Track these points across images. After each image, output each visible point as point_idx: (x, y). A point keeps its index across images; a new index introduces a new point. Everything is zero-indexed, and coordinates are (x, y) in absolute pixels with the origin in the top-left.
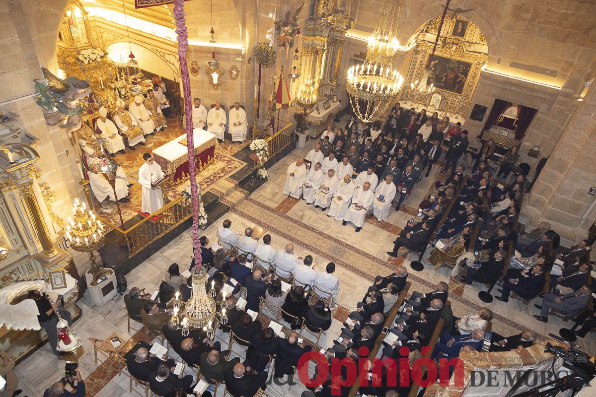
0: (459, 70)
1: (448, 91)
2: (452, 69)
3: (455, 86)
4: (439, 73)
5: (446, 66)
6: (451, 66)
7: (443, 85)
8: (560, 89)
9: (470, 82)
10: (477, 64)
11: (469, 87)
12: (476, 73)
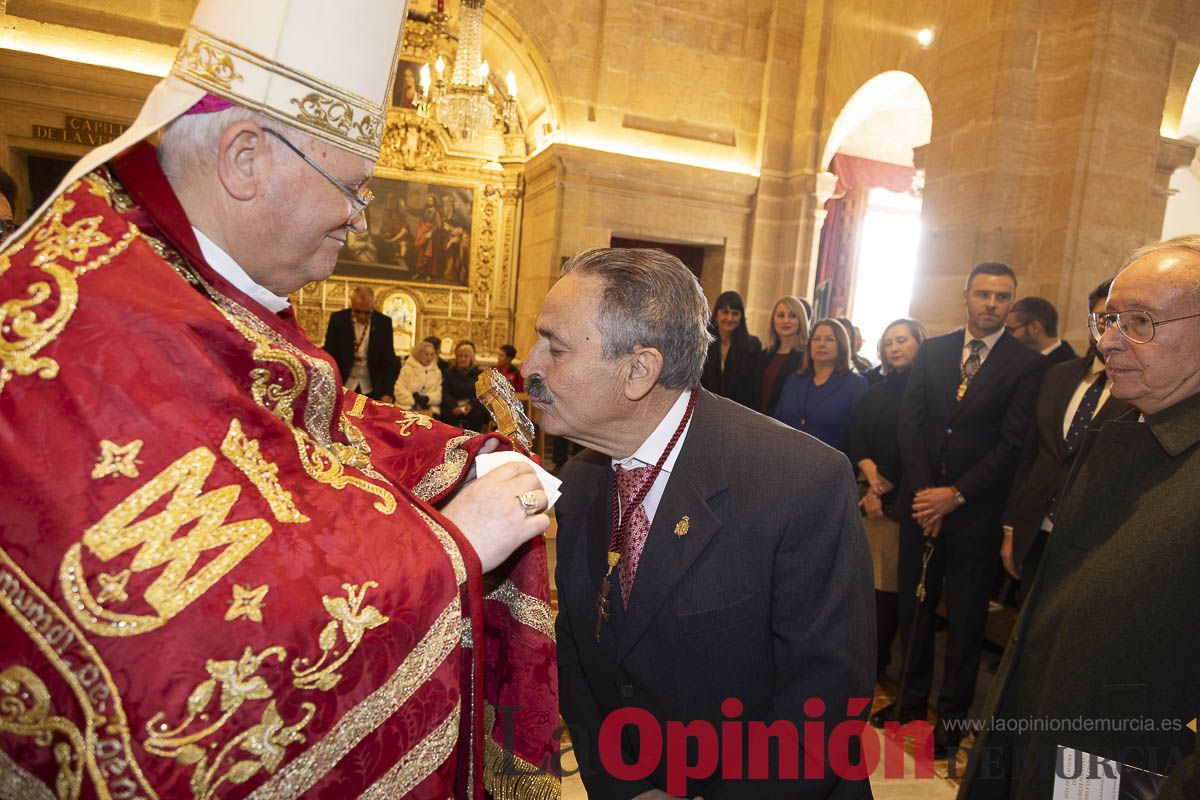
0: (442, 214)
1: (428, 285)
2: (420, 214)
3: (444, 266)
4: (382, 231)
5: (398, 206)
6: (416, 202)
7: (404, 267)
8: (757, 173)
9: (481, 250)
10: (486, 193)
11: (482, 264)
12: (489, 220)
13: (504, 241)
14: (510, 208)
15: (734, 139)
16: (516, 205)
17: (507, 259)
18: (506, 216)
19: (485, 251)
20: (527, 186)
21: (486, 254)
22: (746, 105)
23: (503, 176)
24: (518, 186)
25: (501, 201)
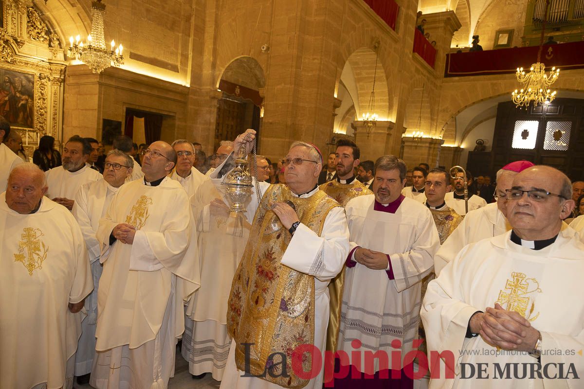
0: (14, 88)
3: (18, 117)
8: (188, 86)
9: (38, 109)
10: (40, 78)
11: (39, 116)
12: (42, 92)
13: (52, 105)
14: (56, 87)
15: (178, 68)
16: (60, 86)
17: (56, 114)
18: (53, 91)
19: (42, 109)
20: (66, 76)
21: (41, 111)
22: (182, 55)
23: (50, 69)
24: (60, 76)
25: (49, 83)
